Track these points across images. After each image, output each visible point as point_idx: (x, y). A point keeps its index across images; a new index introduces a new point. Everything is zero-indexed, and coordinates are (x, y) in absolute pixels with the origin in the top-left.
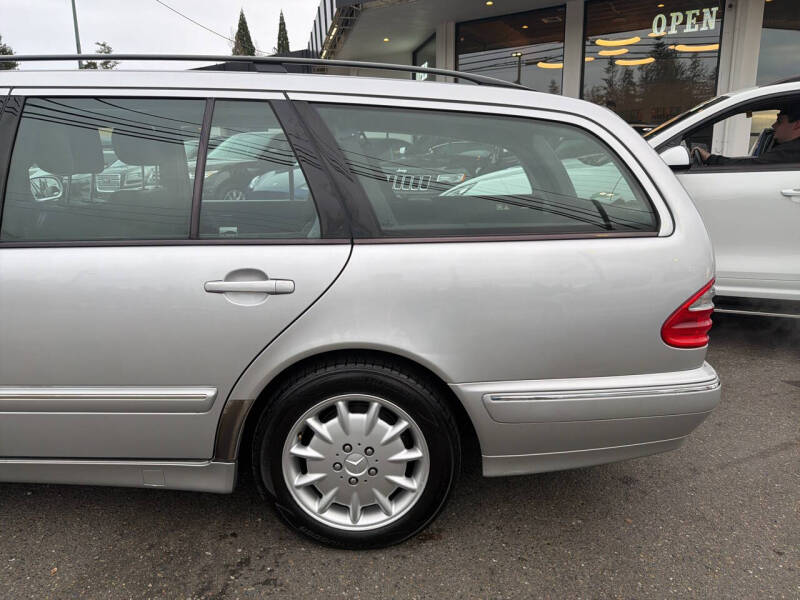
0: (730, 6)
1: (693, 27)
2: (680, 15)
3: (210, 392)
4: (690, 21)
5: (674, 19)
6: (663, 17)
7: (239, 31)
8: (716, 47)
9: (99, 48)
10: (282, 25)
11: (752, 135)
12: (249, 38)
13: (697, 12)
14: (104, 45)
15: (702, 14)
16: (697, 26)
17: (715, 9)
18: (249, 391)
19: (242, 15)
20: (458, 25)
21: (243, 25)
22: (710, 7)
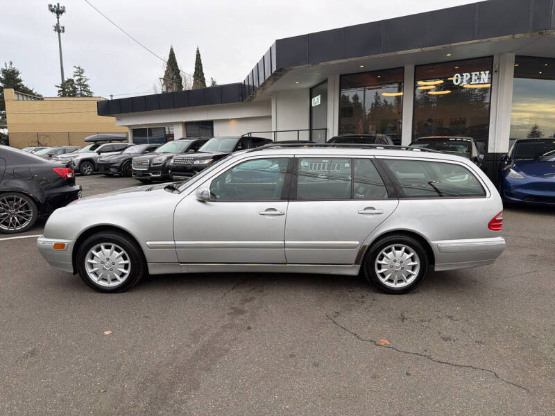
0: (496, 71)
1: (475, 81)
2: (468, 74)
3: (357, 243)
4: (474, 77)
5: (464, 77)
6: (459, 75)
7: (169, 60)
8: (489, 85)
9: (75, 70)
10: (198, 56)
11: (510, 139)
12: (176, 64)
13: (478, 73)
14: (79, 68)
15: (480, 74)
16: (478, 81)
17: (487, 72)
18: (368, 243)
19: (172, 49)
20: (341, 76)
21: (172, 55)
22: (485, 71)
